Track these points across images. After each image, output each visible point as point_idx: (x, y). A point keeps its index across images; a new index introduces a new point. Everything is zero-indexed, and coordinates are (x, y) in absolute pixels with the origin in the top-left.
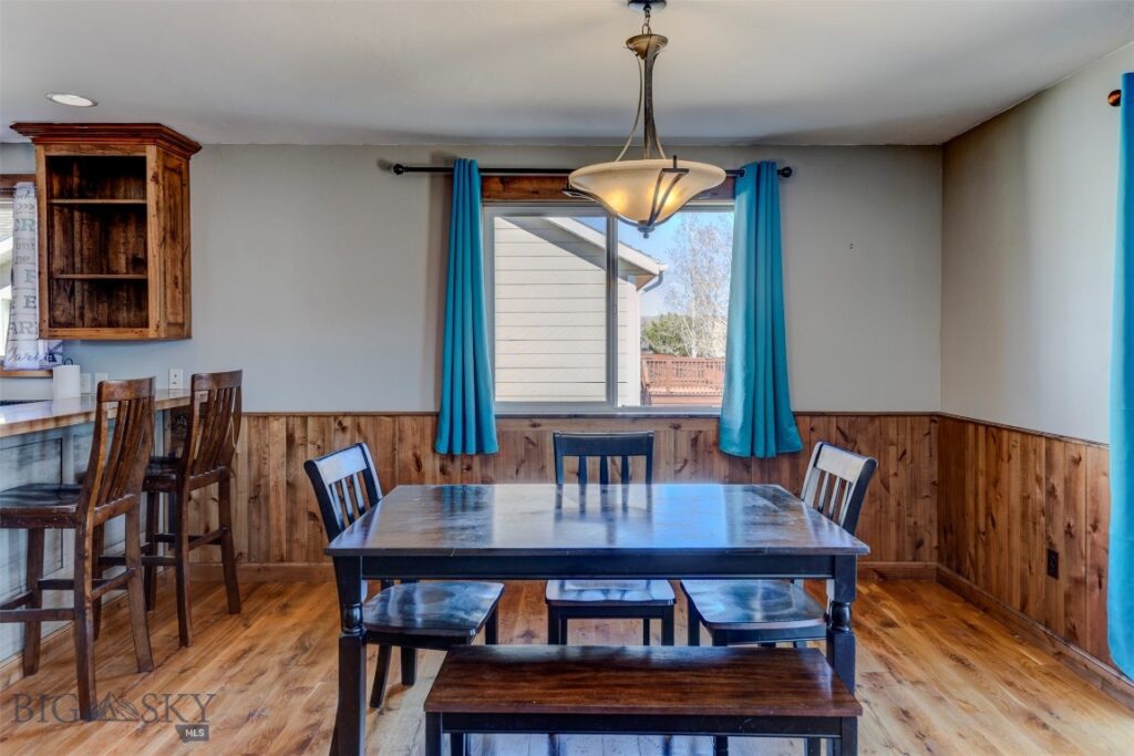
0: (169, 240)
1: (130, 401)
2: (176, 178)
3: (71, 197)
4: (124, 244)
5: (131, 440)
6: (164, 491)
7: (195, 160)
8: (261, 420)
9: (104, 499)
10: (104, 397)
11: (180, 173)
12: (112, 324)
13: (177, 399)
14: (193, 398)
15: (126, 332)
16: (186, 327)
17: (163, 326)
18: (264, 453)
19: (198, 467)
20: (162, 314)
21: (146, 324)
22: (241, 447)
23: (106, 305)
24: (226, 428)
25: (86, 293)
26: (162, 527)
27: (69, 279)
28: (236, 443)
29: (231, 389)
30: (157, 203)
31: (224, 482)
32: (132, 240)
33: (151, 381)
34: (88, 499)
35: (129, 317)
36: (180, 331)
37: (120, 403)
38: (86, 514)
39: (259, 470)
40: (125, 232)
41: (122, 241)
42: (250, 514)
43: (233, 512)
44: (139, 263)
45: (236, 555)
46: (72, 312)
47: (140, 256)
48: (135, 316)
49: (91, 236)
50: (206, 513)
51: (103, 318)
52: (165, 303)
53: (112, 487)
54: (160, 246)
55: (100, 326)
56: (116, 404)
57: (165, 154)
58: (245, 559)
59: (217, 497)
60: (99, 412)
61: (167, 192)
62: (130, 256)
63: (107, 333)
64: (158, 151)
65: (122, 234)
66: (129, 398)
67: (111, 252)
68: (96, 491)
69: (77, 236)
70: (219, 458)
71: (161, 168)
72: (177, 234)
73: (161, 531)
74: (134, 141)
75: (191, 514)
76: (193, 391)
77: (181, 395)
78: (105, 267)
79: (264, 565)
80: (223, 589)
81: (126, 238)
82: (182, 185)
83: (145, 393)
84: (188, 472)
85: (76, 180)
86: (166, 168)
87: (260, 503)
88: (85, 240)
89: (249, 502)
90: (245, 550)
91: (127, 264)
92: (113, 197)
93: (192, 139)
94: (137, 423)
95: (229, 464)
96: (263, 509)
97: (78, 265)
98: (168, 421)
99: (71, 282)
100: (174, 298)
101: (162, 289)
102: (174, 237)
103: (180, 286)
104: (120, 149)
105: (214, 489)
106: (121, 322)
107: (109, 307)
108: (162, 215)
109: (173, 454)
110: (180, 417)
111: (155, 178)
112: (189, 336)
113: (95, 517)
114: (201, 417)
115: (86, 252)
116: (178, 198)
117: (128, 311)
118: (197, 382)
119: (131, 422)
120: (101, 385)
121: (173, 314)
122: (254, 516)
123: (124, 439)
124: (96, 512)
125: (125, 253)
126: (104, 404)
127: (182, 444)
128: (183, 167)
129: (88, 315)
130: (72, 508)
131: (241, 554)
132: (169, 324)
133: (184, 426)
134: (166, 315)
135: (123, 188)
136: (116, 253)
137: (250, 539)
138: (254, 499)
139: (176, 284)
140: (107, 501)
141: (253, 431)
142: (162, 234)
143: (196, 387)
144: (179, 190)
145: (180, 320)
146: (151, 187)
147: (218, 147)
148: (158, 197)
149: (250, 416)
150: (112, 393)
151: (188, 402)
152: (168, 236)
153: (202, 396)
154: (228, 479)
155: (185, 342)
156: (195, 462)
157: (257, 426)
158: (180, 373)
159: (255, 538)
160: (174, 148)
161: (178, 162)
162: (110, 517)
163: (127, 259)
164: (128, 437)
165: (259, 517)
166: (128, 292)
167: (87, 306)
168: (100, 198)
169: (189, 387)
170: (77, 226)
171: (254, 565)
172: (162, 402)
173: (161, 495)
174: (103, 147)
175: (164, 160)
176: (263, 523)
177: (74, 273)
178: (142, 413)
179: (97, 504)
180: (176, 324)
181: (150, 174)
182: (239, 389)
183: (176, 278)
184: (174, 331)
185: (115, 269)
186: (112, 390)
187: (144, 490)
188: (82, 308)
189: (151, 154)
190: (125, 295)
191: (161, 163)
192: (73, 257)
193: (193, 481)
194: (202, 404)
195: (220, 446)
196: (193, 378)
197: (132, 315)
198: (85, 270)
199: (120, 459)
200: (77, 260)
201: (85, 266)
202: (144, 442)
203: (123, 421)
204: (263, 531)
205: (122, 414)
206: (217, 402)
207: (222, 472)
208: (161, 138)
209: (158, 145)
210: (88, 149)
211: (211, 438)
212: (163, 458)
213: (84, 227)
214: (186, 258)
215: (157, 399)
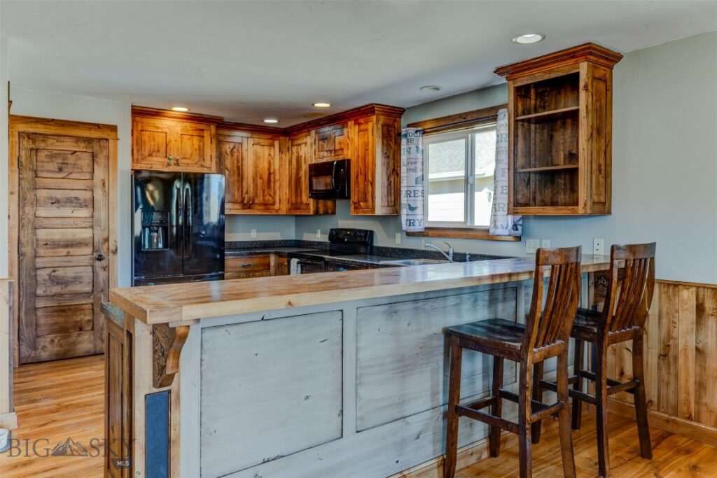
0: (595, 135)
1: (561, 266)
2: (602, 86)
3: (530, 113)
4: (563, 143)
5: (561, 298)
6: (588, 341)
7: (617, 69)
8: (671, 287)
9: (540, 343)
10: (540, 262)
11: (605, 81)
12: (553, 204)
13: (599, 265)
14: (612, 265)
15: (562, 209)
16: (607, 205)
17: (589, 204)
18: (674, 317)
19: (615, 325)
20: (589, 195)
21: (576, 204)
22: (653, 311)
23: (550, 189)
24: (640, 295)
25: (538, 183)
26: (587, 366)
27: (526, 173)
28: (649, 308)
29: (646, 259)
30: (587, 107)
31: (638, 339)
32: (568, 140)
33: (578, 249)
34: (529, 342)
35: (565, 199)
36: (602, 208)
37: (553, 266)
38: (527, 353)
39: (669, 331)
40: (564, 135)
41: (562, 141)
42: (659, 368)
43: (645, 363)
44: (573, 157)
45: (647, 402)
46: (528, 195)
47: (574, 152)
48: (570, 198)
49: (541, 141)
50: (621, 359)
51: (548, 200)
52: (591, 186)
53: (546, 334)
54: (588, 140)
55: (546, 205)
56: (550, 267)
57: (594, 66)
58: (654, 407)
59: (631, 349)
60: (538, 273)
61: (594, 98)
62: (567, 153)
63: (550, 210)
64: (588, 65)
65: (562, 137)
66: (560, 263)
67: (554, 150)
68: (534, 336)
69: (532, 141)
70: (633, 318)
71: (590, 79)
72: (602, 131)
73: (585, 369)
74: (571, 61)
75: (609, 358)
76: (612, 259)
77: (601, 261)
78: (549, 163)
79: (673, 418)
80: (635, 428)
81: (564, 139)
82: (606, 90)
83: (573, 260)
84: (607, 328)
85: (533, 102)
86: (594, 78)
87: (669, 360)
88: (537, 144)
89: (659, 358)
90: (655, 400)
91: (565, 158)
92: (556, 109)
93: (615, 51)
94: (566, 285)
95: (642, 325)
96: (672, 368)
97: (533, 162)
98: (592, 280)
99: (528, 175)
100: (598, 181)
101: (589, 174)
102: (599, 133)
103: (603, 172)
104: (561, 70)
105: (629, 344)
106: (560, 203)
107: (552, 190)
108: (590, 116)
109: (595, 307)
110: (601, 278)
111: (586, 88)
112: (609, 213)
113: (534, 357)
114: (619, 279)
115: (538, 153)
116: (603, 101)
117: (565, 194)
118: (616, 252)
119: (561, 283)
120: (538, 251)
121: (596, 194)
122: (664, 372)
123: (556, 298)
124: (535, 353)
125: (563, 150)
126: (540, 267)
127: (604, 300)
128: (608, 75)
129: (538, 197)
130: (518, 345)
131: (651, 401)
132: (594, 203)
133: (604, 286)
134: (591, 196)
135: (563, 102)
136: (557, 151)
137: (659, 391)
138: (664, 356)
139: (600, 171)
140: (543, 345)
141: (664, 296)
142: (590, 131)
143: (615, 256)
144: (604, 95)
145: (602, 200)
146: (583, 95)
147: (636, 54)
148: (588, 101)
149: (662, 283)
150: (547, 259)
151: (608, 268)
152: (595, 132)
153: (619, 264)
154: (641, 338)
155: (608, 218)
156: (613, 318)
157: (667, 292)
158: (602, 242)
159: (664, 392)
160: (602, 61)
161: (603, 72)
162: (545, 358)
163: (565, 155)
164: (559, 294)
165: (669, 374)
166: (565, 179)
167: (537, 192)
168: (548, 111)
169: (609, 254)
170: (533, 134)
171: (663, 415)
172: (587, 266)
173: (586, 343)
174: (550, 72)
175: (593, 72)
176: (672, 380)
177: (530, 168)
178: (570, 277)
179: (536, 346)
180: (599, 203)
181: (582, 84)
182: (652, 259)
183: (600, 166)
184: (597, 208)
185: (556, 163)
186: (547, 255)
187: (572, 336)
188: (535, 193)
189: (583, 69)
190: (563, 182)
191: (590, 75)
192: (530, 157)
193: (612, 336)
194: (619, 270)
195: (635, 308)
196: (613, 247)
197: (567, 197)
198: (537, 165)
199: (552, 312)
200: (532, 159)
201: (537, 163)
202: (572, 300)
203: (555, 282)
204: (672, 387)
205: (554, 276)
206: (633, 268)
207: (636, 331)
208: (591, 54)
209: (588, 61)
210: (539, 76)
211: (627, 301)
212: (588, 310)
213: (537, 134)
214: (608, 150)
215: (582, 263)
